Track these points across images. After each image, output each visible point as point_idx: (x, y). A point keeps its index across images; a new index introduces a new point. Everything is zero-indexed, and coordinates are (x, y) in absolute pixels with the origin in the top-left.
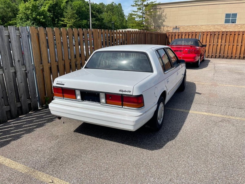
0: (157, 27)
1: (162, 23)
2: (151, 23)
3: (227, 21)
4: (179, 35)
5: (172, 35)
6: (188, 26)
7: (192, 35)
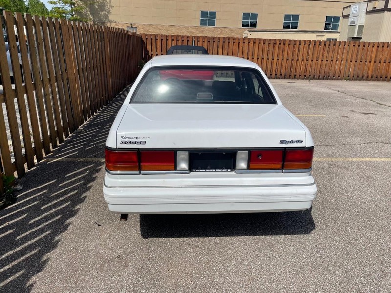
0: (98, 23)
1: (106, 17)
2: (86, 15)
3: (203, 23)
4: (162, 39)
5: (151, 39)
6: (150, 25)
7: (183, 40)
